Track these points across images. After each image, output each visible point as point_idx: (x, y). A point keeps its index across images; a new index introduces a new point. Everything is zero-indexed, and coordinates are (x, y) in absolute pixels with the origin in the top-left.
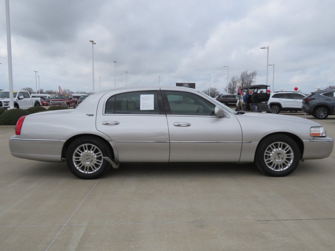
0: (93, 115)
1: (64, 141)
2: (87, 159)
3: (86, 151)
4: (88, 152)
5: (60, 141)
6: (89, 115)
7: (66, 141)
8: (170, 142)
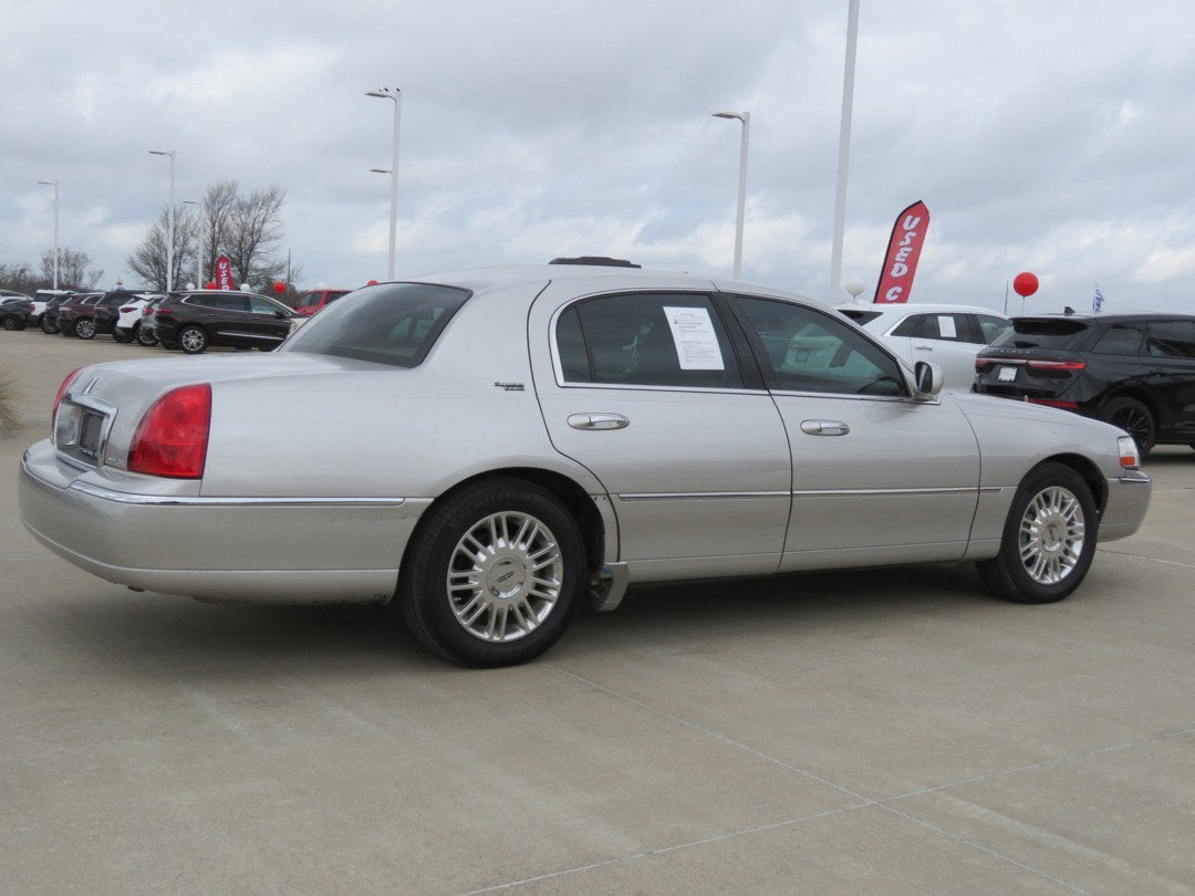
0: (521, 387)
1: (419, 504)
2: (502, 579)
3: (501, 543)
4: (507, 546)
5: (407, 505)
6: (509, 387)
7: (432, 500)
8: (792, 495)
